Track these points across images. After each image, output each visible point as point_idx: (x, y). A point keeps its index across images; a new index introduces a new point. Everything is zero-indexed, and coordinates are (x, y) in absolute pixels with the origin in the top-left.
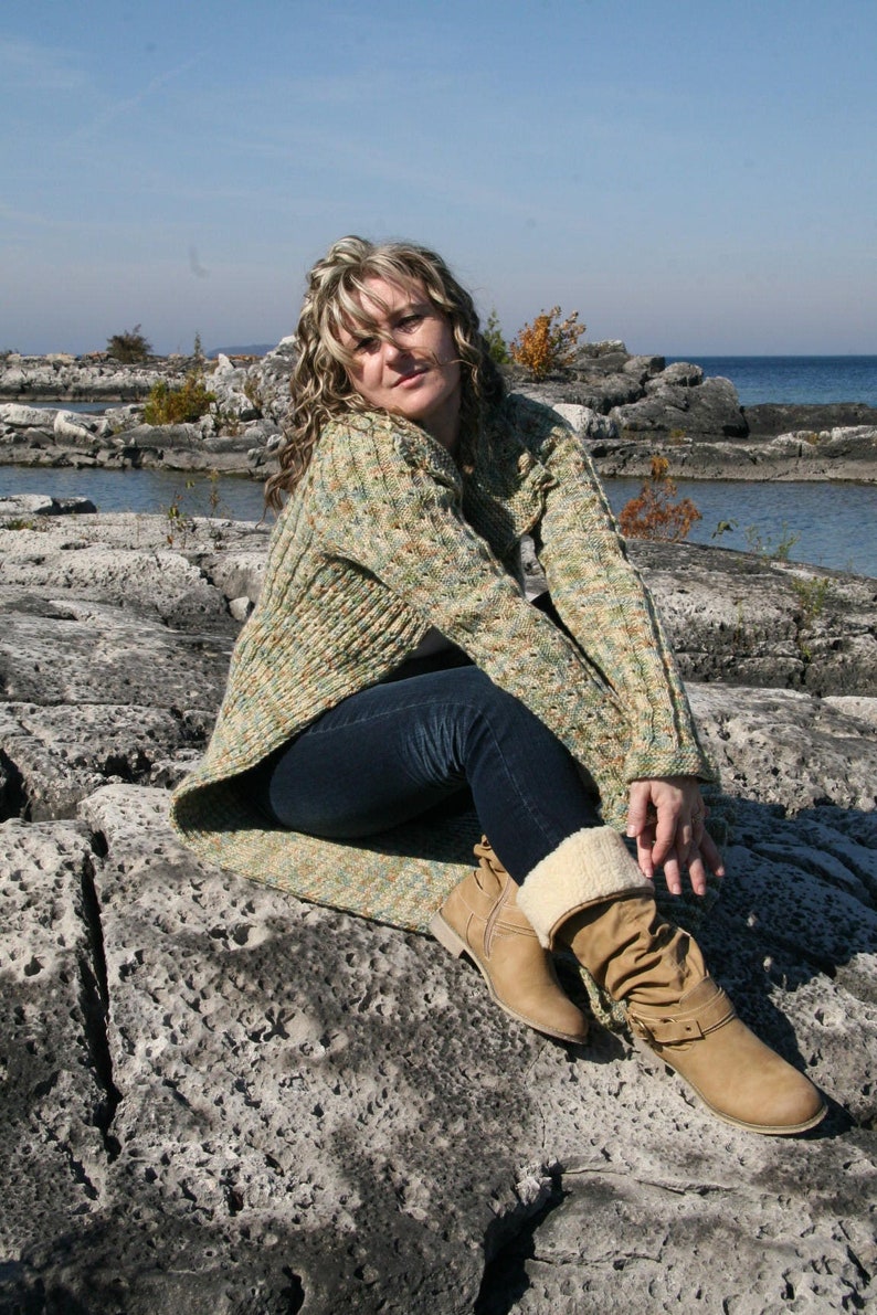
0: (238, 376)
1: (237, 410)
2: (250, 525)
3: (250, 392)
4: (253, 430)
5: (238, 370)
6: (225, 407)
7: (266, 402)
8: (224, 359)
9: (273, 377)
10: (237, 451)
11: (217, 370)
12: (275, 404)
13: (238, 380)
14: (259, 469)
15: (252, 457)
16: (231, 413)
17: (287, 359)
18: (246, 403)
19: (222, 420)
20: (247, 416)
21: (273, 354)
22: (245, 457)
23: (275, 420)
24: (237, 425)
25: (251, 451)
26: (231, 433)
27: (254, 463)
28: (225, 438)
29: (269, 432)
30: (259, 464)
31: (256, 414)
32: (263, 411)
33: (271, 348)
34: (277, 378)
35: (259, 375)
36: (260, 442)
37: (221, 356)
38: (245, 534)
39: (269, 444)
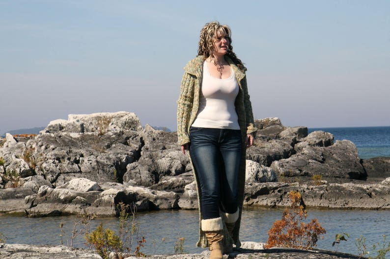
0: (19, 147)
1: (18, 170)
2: (17, 246)
3: (27, 158)
4: (29, 183)
5: (20, 143)
6: (10, 168)
7: (38, 164)
8: (10, 137)
9: (43, 147)
10: (17, 198)
11: (5, 144)
12: (44, 165)
13: (20, 150)
14: (32, 209)
15: (28, 202)
16: (14, 172)
17: (52, 135)
18: (24, 165)
19: (8, 177)
20: (25, 174)
21: (43, 132)
22: (23, 201)
23: (45, 176)
24: (18, 180)
25: (27, 197)
26: (13, 186)
27: (29, 205)
28: (9, 189)
29: (40, 183)
30: (32, 206)
31: (31, 173)
32: (36, 170)
33: (43, 129)
34: (46, 148)
35: (34, 146)
36: (34, 191)
37: (8, 134)
38: (12, 252)
39: (39, 192)
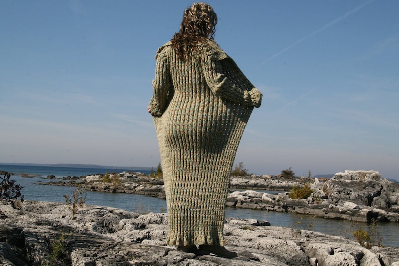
0: (321, 185)
1: (320, 195)
2: (319, 234)
3: (324, 190)
4: (325, 202)
5: (321, 183)
6: (316, 194)
7: (330, 193)
8: (316, 179)
9: (332, 186)
10: (319, 208)
11: (314, 183)
12: (332, 194)
13: (321, 186)
14: (326, 215)
15: (324, 211)
16: (318, 196)
17: (337, 180)
18: (323, 193)
19: (315, 199)
20: (323, 198)
21: (332, 178)
22: (321, 210)
23: (332, 199)
24: (319, 200)
25: (323, 209)
26: (317, 203)
27: (324, 213)
28: (315, 204)
29: (330, 203)
30: (326, 213)
31: (326, 197)
32: (328, 196)
33: (332, 176)
34: (333, 186)
35: (328, 185)
36: (327, 206)
37: (316, 178)
38: (317, 236)
39: (329, 207)
